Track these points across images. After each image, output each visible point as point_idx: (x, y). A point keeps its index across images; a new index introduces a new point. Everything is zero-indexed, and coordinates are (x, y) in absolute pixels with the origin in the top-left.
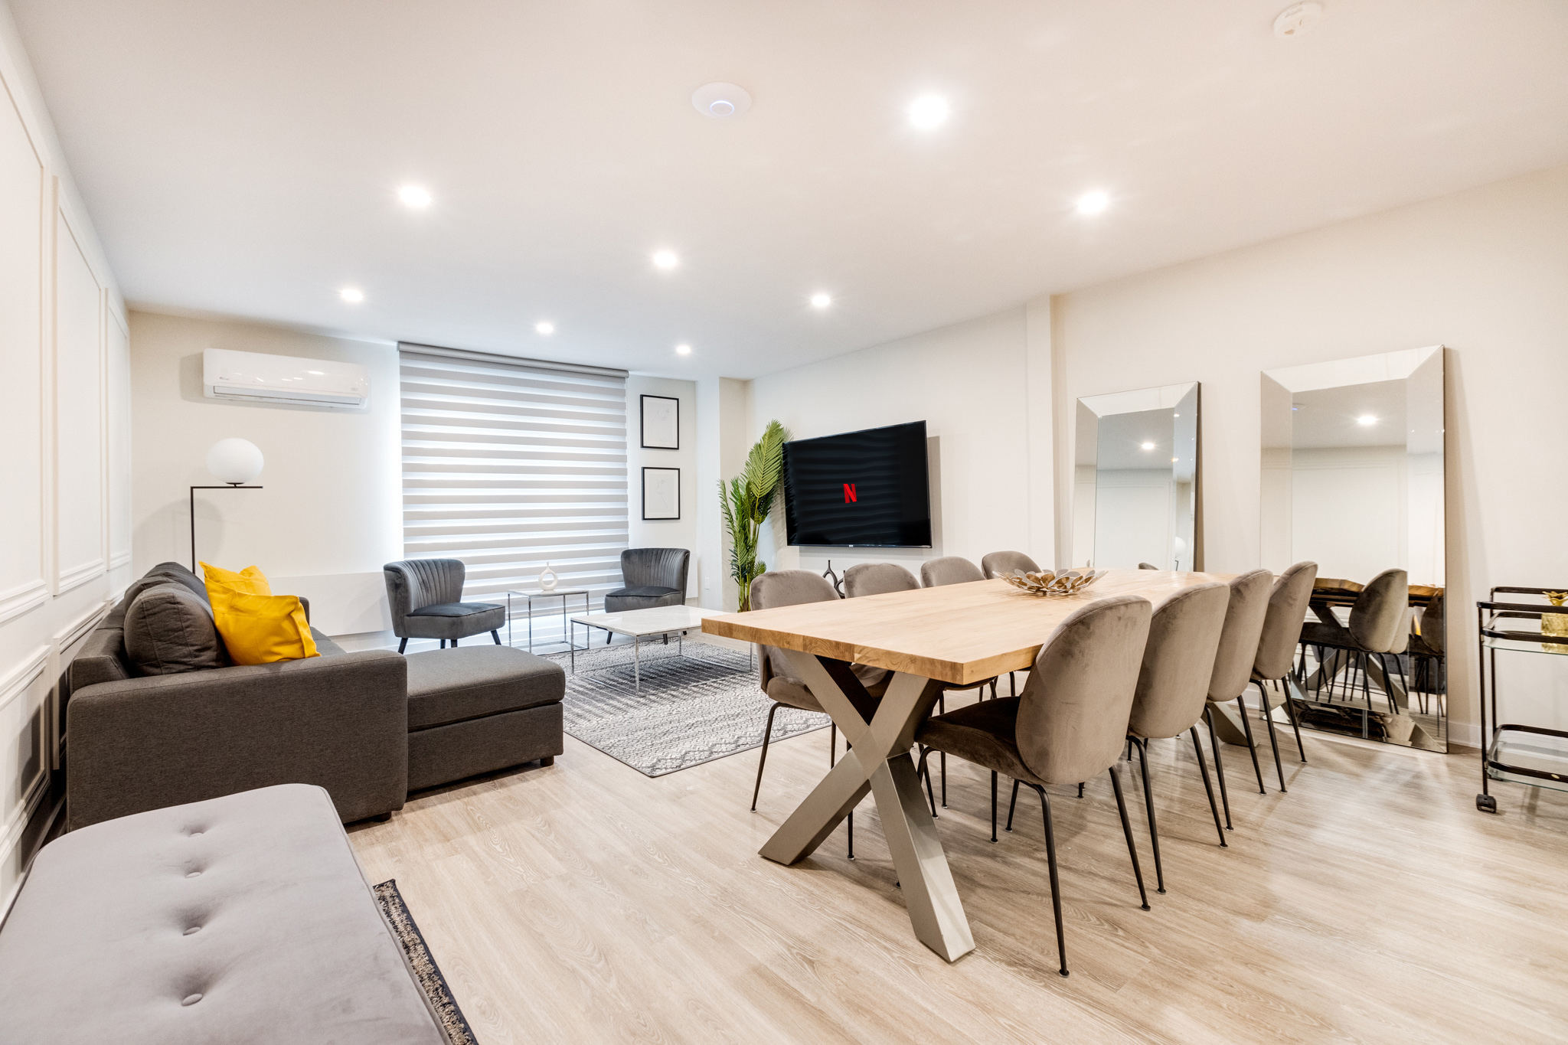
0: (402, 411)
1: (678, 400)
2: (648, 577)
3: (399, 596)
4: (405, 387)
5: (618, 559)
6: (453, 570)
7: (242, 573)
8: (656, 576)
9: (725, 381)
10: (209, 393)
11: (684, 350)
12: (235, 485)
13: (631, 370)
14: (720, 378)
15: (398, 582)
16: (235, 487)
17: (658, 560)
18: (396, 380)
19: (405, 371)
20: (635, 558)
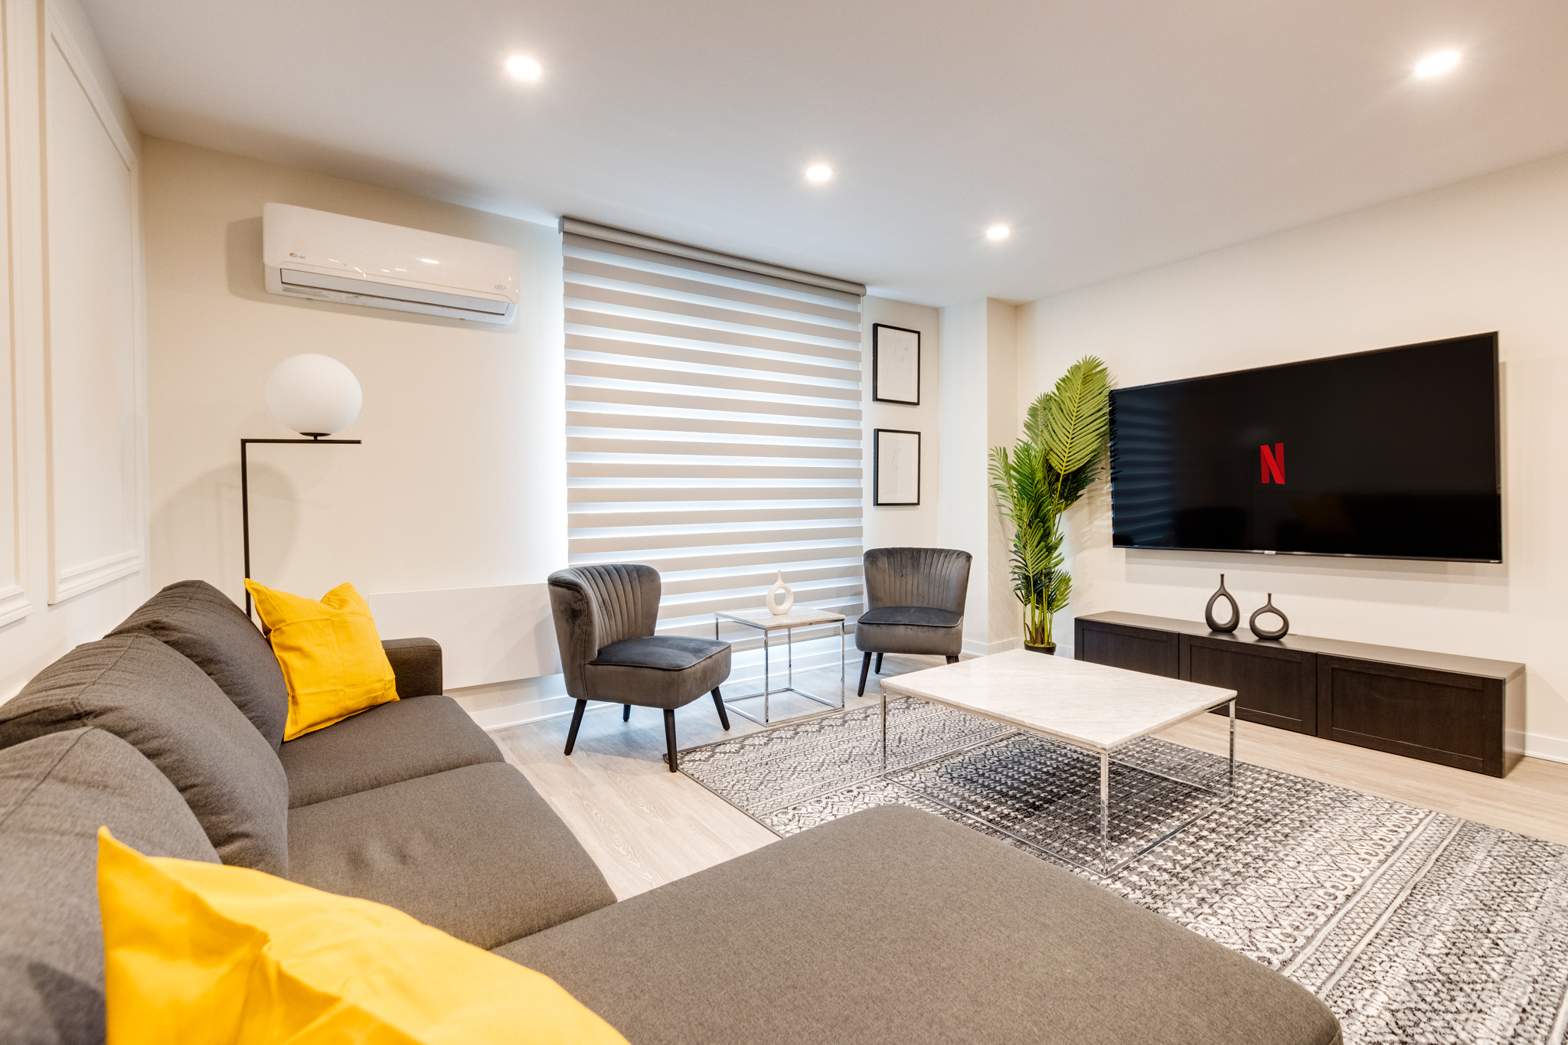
0: (565, 328)
1: (919, 333)
2: (903, 591)
3: (578, 631)
4: (571, 291)
5: (860, 561)
6: (643, 579)
7: (327, 600)
8: (915, 590)
9: (995, 303)
10: (273, 284)
11: (998, 233)
12: (316, 438)
13: (874, 284)
14: (988, 298)
15: (576, 607)
16: (316, 441)
17: (916, 565)
18: (557, 280)
19: (570, 266)
20: (883, 563)
